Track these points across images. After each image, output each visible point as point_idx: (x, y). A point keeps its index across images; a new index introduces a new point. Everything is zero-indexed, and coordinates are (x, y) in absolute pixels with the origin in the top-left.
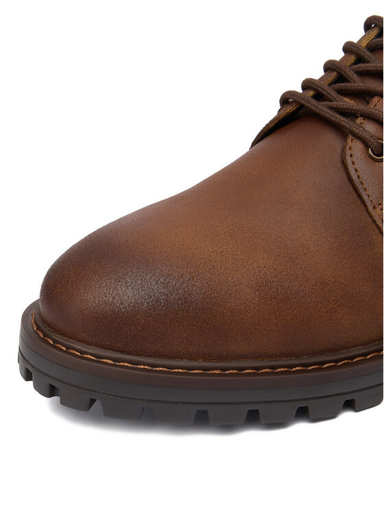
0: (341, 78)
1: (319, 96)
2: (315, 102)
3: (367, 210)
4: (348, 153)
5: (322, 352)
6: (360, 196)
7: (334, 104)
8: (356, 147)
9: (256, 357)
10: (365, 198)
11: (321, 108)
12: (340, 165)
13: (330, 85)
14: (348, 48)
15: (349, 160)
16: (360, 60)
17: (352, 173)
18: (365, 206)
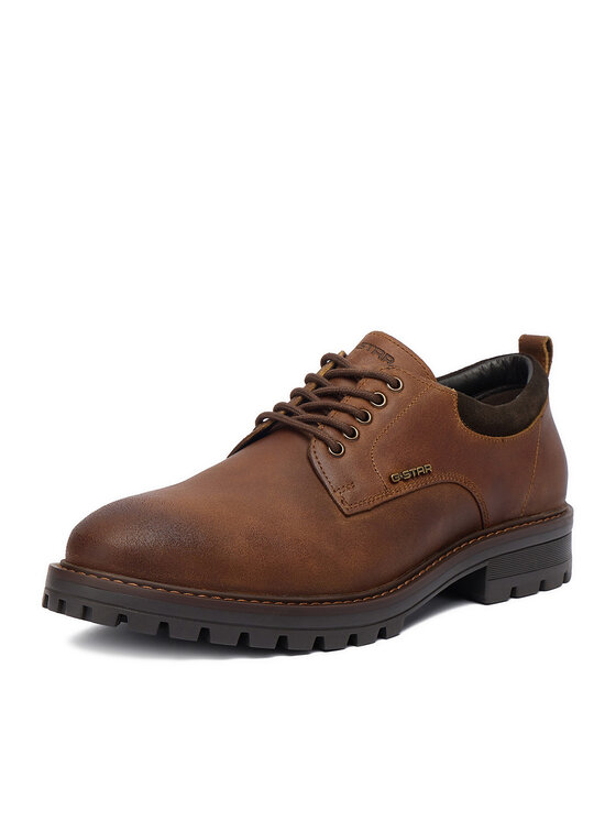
0: (305, 400)
1: (289, 413)
2: (286, 417)
3: (329, 493)
4: (312, 450)
5: (297, 595)
6: (322, 483)
7: (300, 416)
8: (318, 447)
9: (238, 590)
10: (327, 484)
11: (292, 421)
12: (306, 460)
13: (297, 405)
14: (309, 379)
15: (313, 456)
16: (319, 385)
17: (316, 465)
18: (328, 491)
